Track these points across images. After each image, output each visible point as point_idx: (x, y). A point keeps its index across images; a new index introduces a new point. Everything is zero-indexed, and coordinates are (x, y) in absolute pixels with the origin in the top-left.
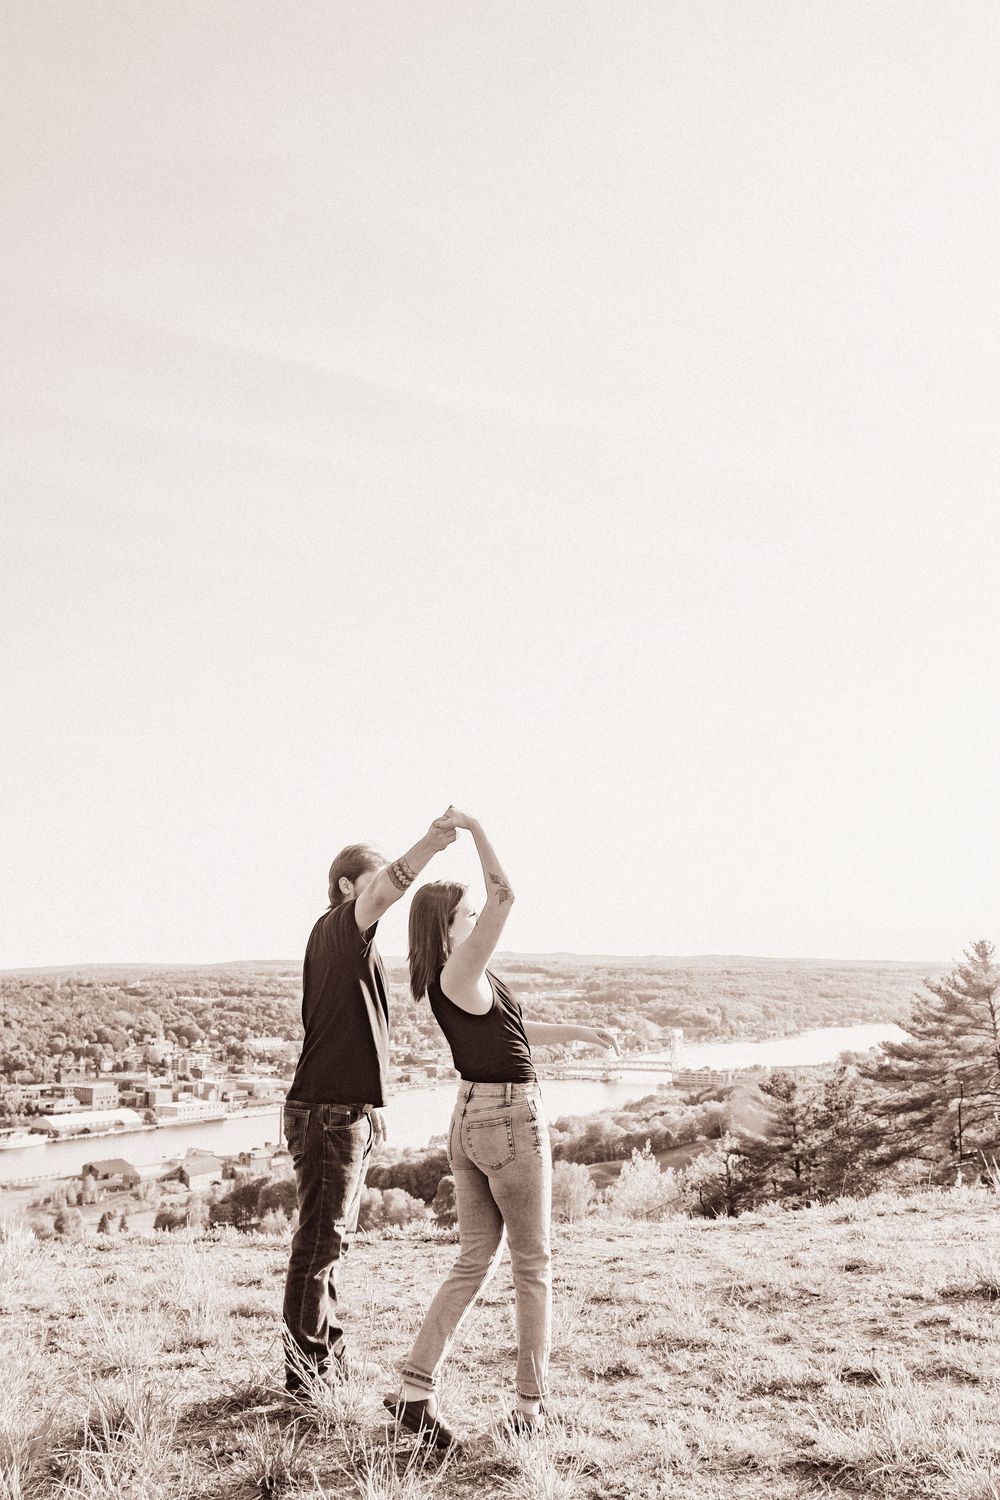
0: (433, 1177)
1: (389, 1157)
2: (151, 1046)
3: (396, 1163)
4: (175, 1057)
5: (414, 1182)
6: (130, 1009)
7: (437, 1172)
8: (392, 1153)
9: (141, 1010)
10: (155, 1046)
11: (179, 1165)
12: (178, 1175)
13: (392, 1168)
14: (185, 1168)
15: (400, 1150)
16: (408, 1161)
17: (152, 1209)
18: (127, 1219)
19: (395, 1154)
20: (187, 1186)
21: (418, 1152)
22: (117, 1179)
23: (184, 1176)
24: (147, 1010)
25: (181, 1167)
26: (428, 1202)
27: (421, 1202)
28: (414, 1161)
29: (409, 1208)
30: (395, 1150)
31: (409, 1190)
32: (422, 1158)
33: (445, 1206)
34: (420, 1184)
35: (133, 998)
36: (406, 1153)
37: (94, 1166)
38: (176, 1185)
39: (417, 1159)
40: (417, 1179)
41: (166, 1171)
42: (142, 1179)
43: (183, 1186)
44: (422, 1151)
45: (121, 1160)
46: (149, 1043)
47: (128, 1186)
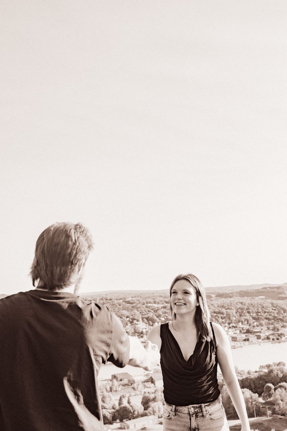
0: (262, 384)
1: (241, 374)
2: (136, 325)
3: (244, 377)
4: (147, 330)
5: (253, 386)
6: (127, 309)
7: (263, 382)
8: (242, 373)
9: (132, 310)
10: (139, 326)
11: (150, 376)
12: (151, 380)
13: (243, 379)
14: (153, 377)
15: (246, 371)
16: (250, 376)
17: (140, 394)
18: (130, 398)
19: (244, 373)
20: (155, 385)
21: (254, 372)
22: (125, 381)
23: (153, 380)
24: (134, 310)
25: (151, 377)
26: (260, 395)
27: (257, 395)
28: (252, 377)
29: (251, 398)
30: (244, 371)
31: (251, 389)
32: (256, 375)
33: (268, 397)
34: (255, 387)
35: (128, 305)
36: (249, 373)
37: (116, 375)
38: (149, 384)
39: (254, 376)
40: (254, 385)
41: (146, 378)
42: (136, 381)
43: (153, 385)
44: (256, 372)
45: (127, 373)
46: (136, 324)
47: (130, 384)
